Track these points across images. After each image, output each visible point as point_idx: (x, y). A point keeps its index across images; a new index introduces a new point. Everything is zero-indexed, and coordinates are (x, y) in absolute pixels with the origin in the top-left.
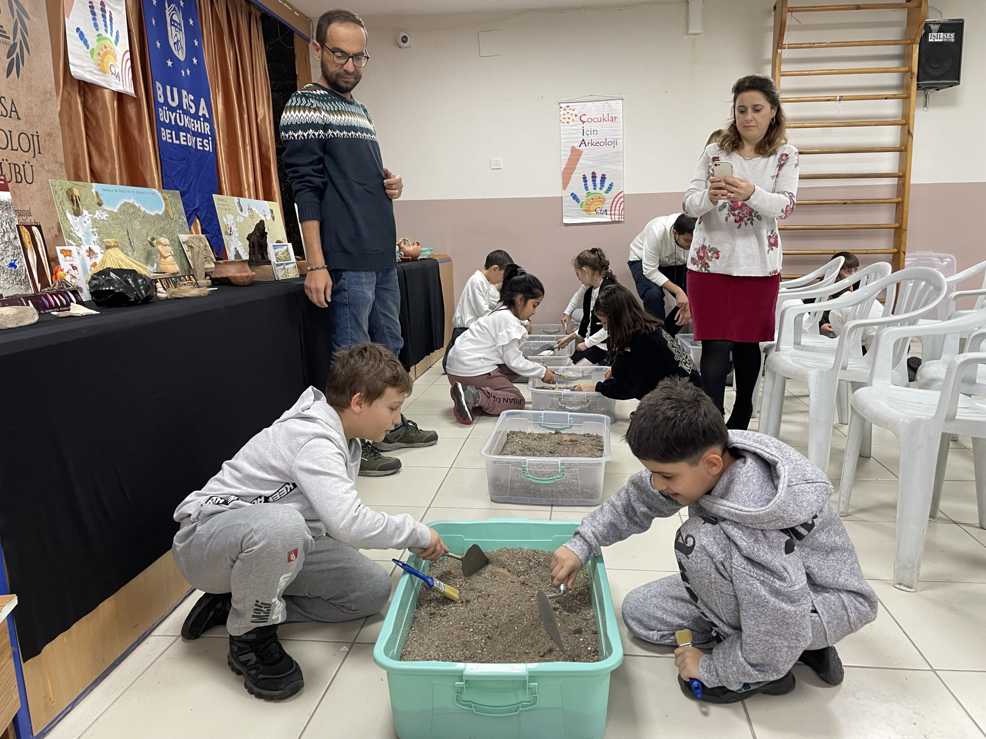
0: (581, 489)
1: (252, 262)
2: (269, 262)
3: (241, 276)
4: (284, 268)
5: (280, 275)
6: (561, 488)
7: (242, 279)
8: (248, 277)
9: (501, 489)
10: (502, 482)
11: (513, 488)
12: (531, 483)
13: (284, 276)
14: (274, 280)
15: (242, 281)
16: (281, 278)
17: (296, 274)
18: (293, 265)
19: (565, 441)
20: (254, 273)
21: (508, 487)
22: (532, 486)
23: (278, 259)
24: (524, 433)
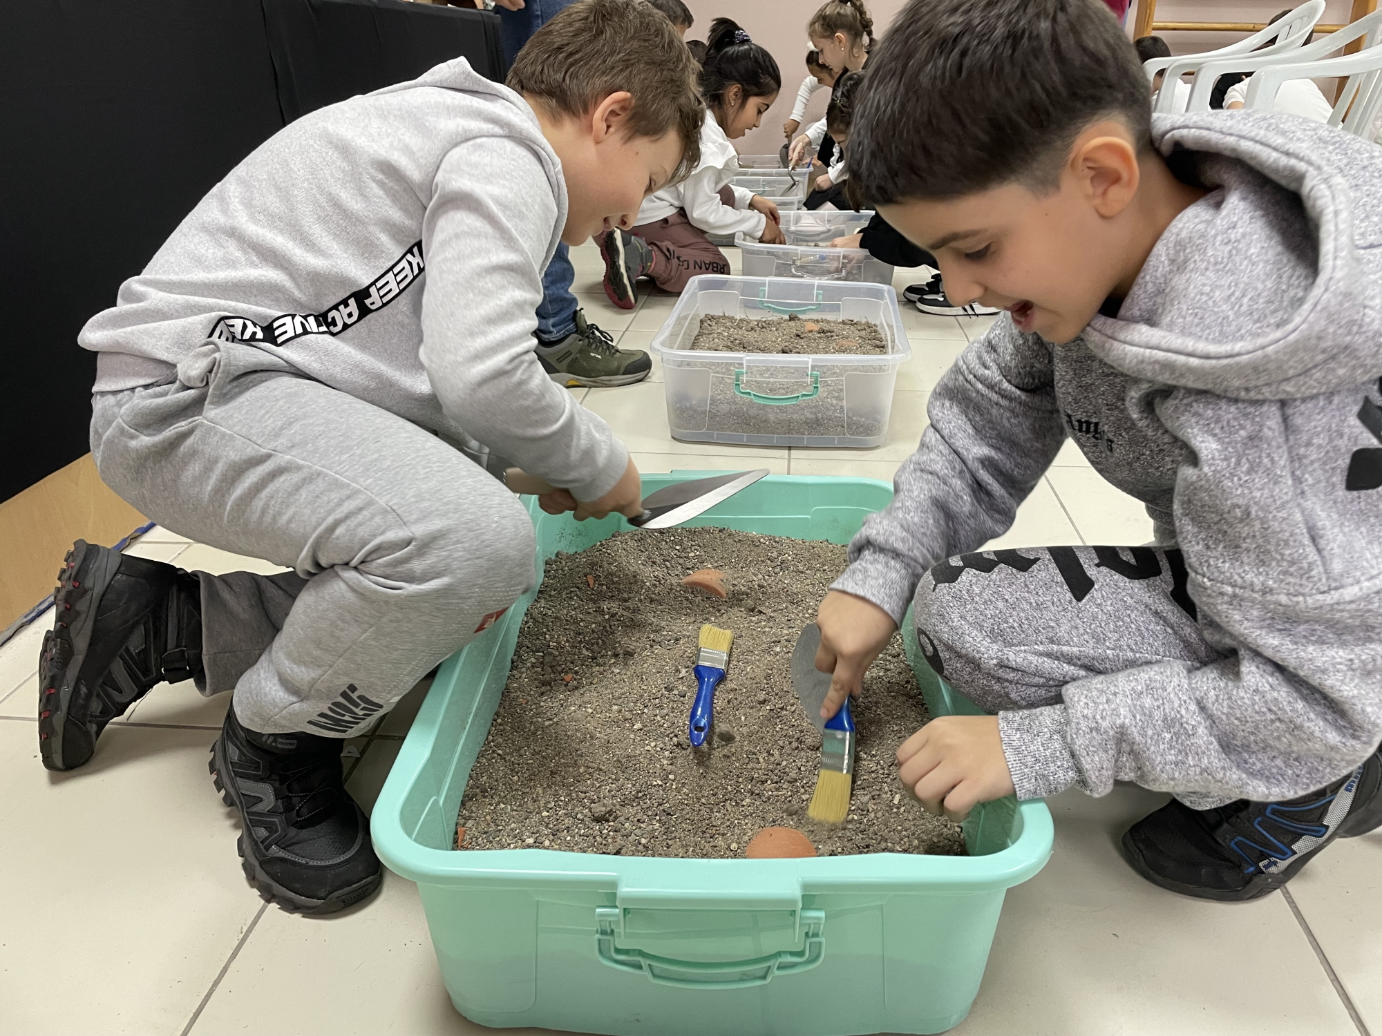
0: (848, 417)
6: (810, 416)
9: (692, 416)
10: (694, 402)
11: (716, 415)
12: (751, 405)
19: (811, 331)
21: (705, 413)
22: (753, 412)
24: (731, 319)
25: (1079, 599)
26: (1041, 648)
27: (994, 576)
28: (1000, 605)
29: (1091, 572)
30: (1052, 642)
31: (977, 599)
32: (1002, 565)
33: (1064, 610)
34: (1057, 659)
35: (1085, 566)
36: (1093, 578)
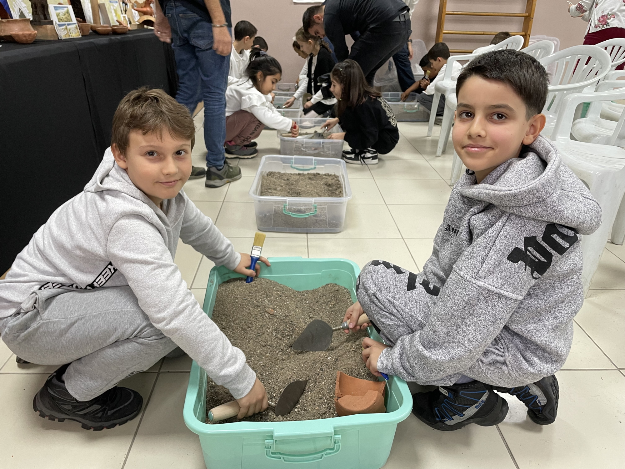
0: (328, 221)
1: (36, 21)
2: (51, 23)
3: (23, 34)
4: (66, 28)
5: (62, 34)
7: (25, 36)
8: (30, 35)
9: (266, 221)
11: (275, 221)
13: (67, 36)
14: (57, 39)
15: (24, 39)
16: (63, 38)
17: (78, 34)
18: (74, 26)
20: (36, 32)
21: (272, 220)
22: (291, 220)
23: (60, 20)
24: (279, 173)
25: (408, 290)
26: (388, 298)
27: (388, 270)
28: (385, 279)
29: (417, 284)
30: (392, 297)
31: (379, 274)
32: (393, 269)
33: (402, 291)
34: (391, 303)
35: (416, 282)
36: (416, 287)
